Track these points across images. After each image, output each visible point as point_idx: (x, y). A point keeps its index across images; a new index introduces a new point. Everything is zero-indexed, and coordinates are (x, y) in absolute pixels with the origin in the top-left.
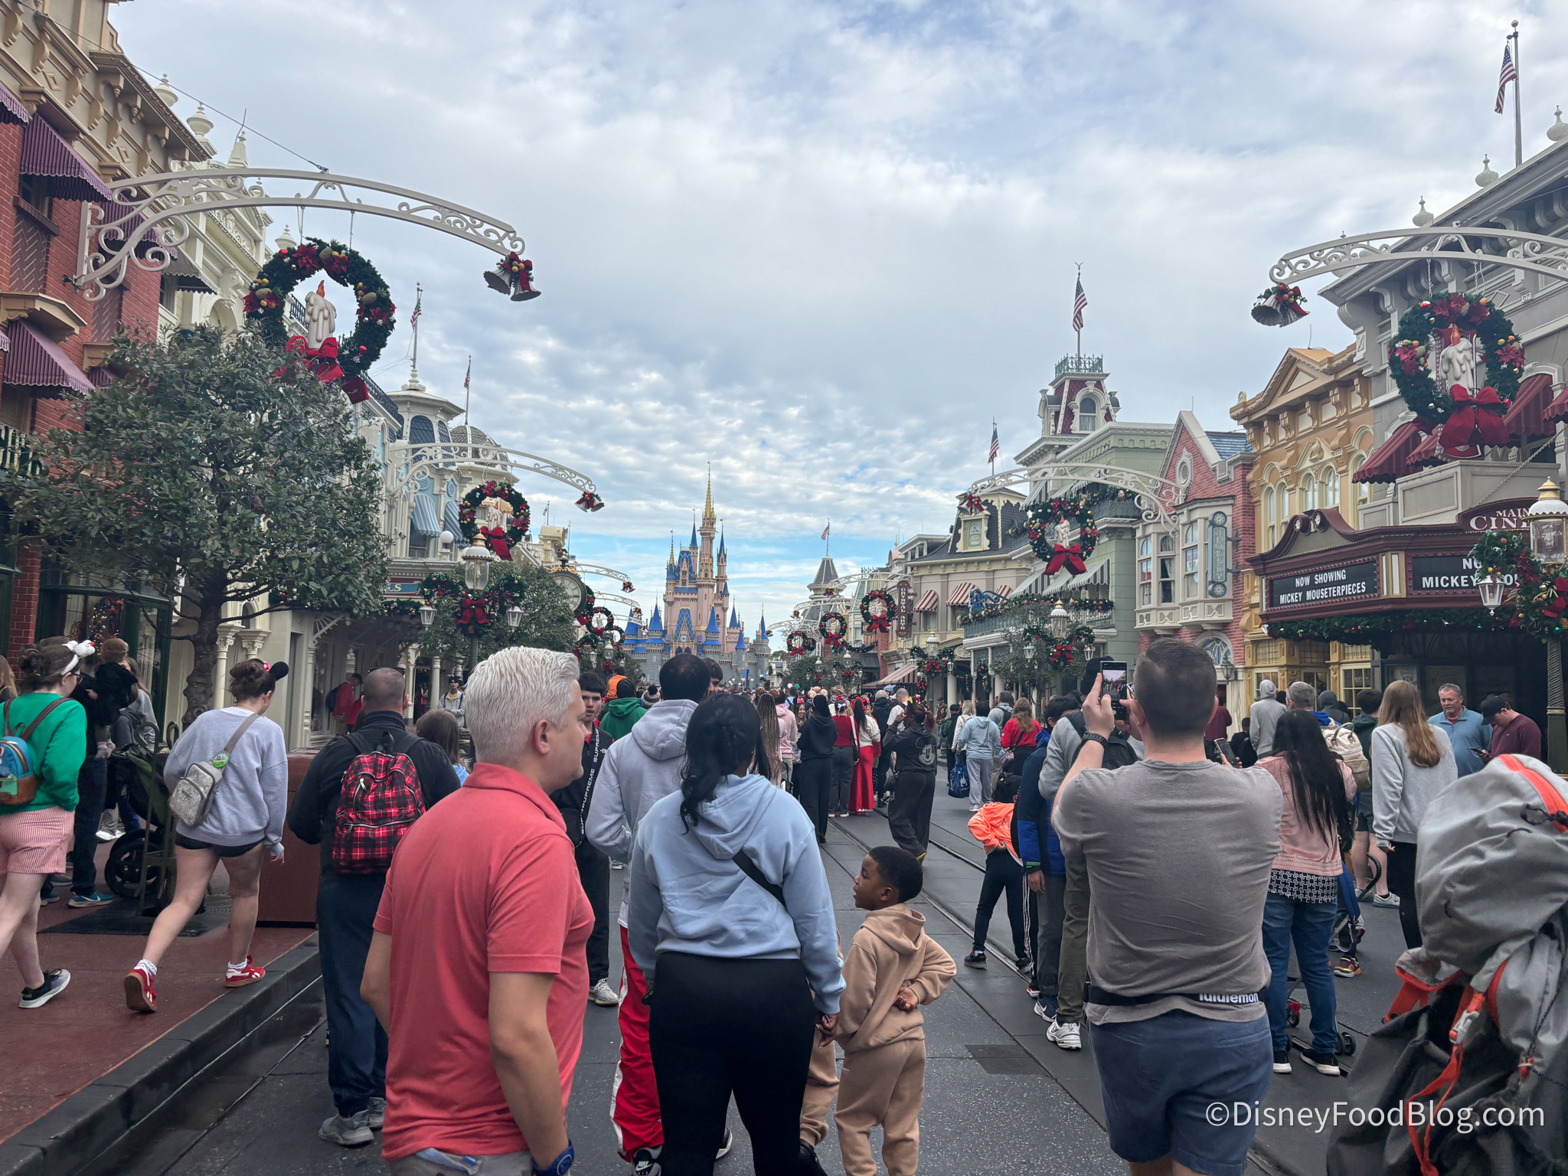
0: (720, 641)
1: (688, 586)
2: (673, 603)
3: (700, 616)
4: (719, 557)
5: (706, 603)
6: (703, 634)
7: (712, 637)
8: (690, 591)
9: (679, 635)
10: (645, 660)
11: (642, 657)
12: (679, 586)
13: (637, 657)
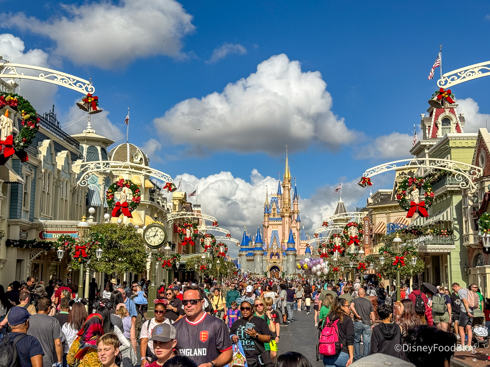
0: (296, 248)
1: (276, 217)
2: (268, 227)
3: (284, 234)
4: (294, 199)
5: (287, 226)
6: (286, 244)
7: (291, 246)
8: (277, 220)
9: (272, 245)
10: (253, 260)
11: (251, 258)
12: (271, 217)
13: (248, 258)
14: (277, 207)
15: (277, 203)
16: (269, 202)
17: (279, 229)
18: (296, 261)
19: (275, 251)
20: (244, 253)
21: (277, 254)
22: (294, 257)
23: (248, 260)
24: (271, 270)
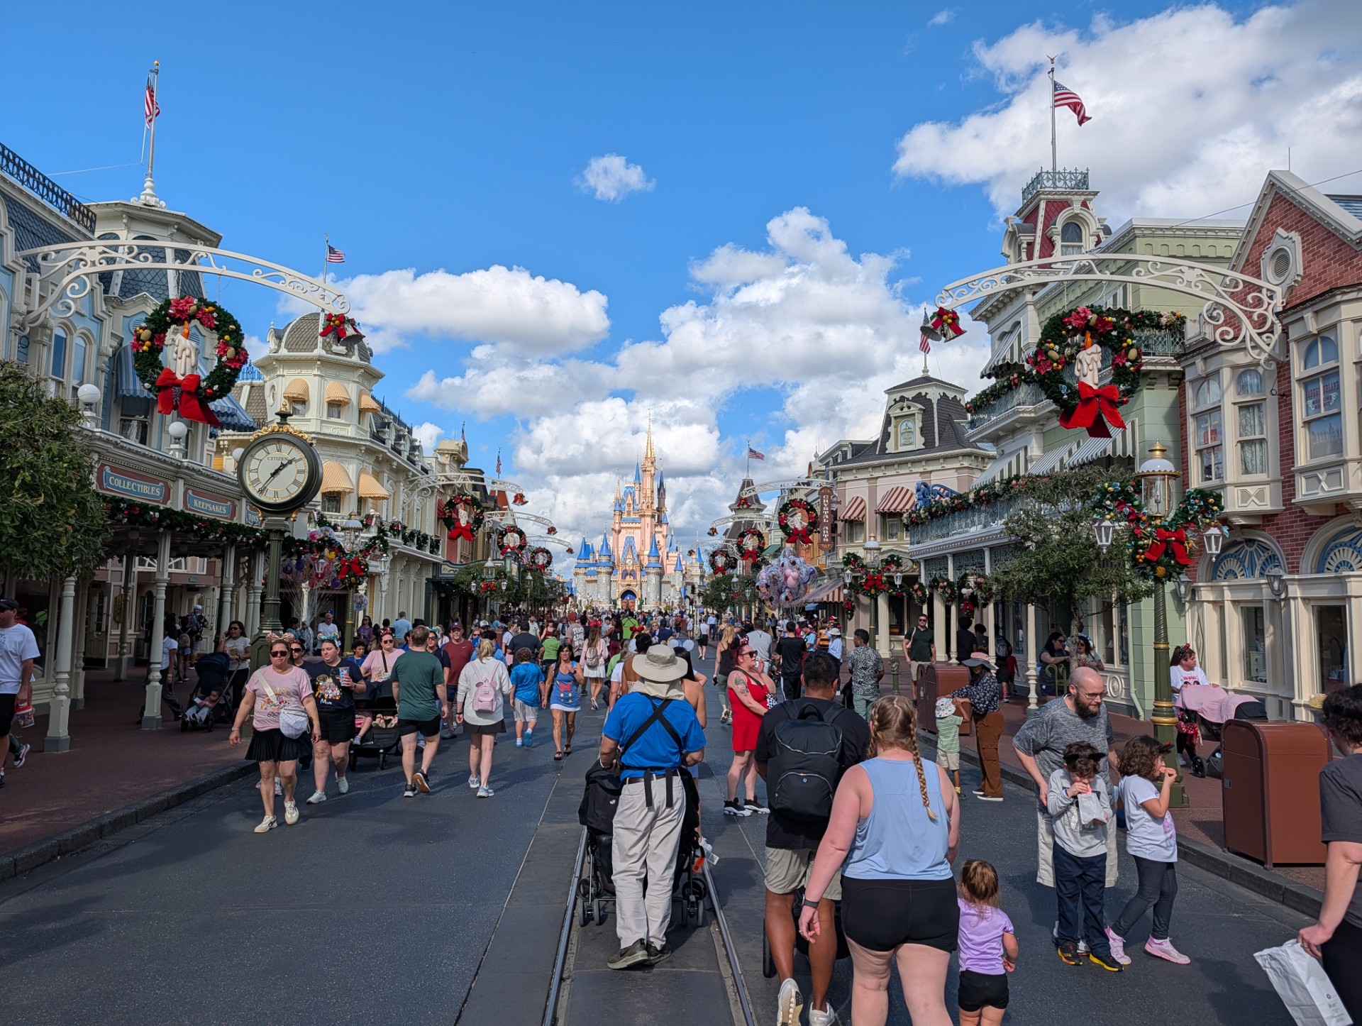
0: (661, 563)
1: (632, 516)
2: (619, 532)
3: (643, 543)
4: (659, 490)
5: (648, 531)
6: (646, 558)
7: (653, 560)
8: (634, 521)
9: (625, 559)
10: (596, 581)
11: (593, 578)
12: (625, 516)
13: (589, 578)
14: (634, 501)
15: (633, 494)
16: (622, 494)
17: (637, 535)
18: (661, 583)
19: (629, 568)
20: (582, 571)
21: (632, 574)
22: (658, 577)
23: (588, 582)
24: (623, 596)
